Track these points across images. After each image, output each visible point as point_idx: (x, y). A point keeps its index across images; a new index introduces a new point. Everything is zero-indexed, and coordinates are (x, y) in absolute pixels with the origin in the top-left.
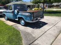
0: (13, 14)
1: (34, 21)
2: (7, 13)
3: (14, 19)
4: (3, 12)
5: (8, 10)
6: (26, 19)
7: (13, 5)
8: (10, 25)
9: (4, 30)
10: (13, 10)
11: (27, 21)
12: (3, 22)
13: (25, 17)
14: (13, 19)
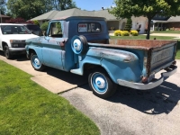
0: (64, 52)
1: (151, 85)
2: (44, 48)
3: (66, 70)
4: (30, 43)
5: (47, 38)
6: (116, 73)
7: (66, 20)
8: (55, 91)
9: (37, 113)
10: (65, 39)
11: (122, 82)
12: (28, 77)
13: (115, 67)
14: (62, 69)
